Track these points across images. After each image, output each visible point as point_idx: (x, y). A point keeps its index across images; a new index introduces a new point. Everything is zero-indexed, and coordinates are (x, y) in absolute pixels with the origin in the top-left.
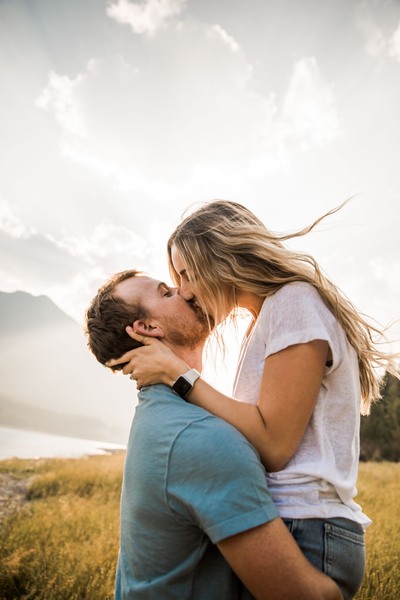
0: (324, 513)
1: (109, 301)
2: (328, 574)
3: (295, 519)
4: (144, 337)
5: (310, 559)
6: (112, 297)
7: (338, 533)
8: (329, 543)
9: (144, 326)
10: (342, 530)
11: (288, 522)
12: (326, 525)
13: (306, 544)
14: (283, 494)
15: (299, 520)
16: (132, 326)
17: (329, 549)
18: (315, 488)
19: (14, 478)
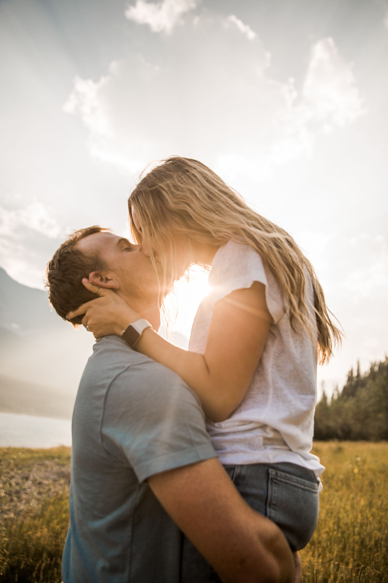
0: (268, 458)
1: (68, 253)
2: (270, 518)
3: (238, 466)
4: (99, 288)
5: (252, 505)
6: (72, 250)
7: (283, 478)
8: (274, 488)
9: (100, 278)
10: (288, 475)
11: (229, 469)
12: (270, 470)
13: (248, 490)
14: (227, 441)
15: (242, 466)
16: (87, 277)
17: (273, 495)
18: (259, 434)
19: (58, 464)
